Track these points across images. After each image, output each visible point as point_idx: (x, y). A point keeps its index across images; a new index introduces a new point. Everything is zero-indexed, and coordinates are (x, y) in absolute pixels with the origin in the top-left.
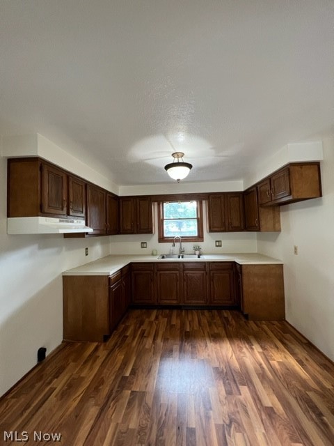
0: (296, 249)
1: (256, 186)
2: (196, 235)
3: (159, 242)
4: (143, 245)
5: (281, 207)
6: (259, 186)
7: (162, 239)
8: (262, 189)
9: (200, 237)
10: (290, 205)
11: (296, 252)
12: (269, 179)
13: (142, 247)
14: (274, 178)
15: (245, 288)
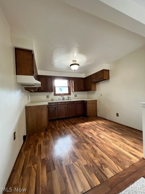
0: (101, 94)
1: (90, 76)
2: (68, 93)
3: (54, 95)
4: (48, 97)
5: (97, 83)
6: (91, 76)
7: (55, 95)
8: (93, 77)
9: (69, 94)
10: (100, 82)
11: (101, 95)
12: (96, 74)
13: (47, 98)
14: (98, 73)
15: (88, 108)
